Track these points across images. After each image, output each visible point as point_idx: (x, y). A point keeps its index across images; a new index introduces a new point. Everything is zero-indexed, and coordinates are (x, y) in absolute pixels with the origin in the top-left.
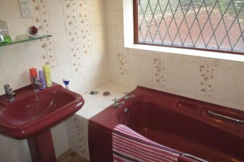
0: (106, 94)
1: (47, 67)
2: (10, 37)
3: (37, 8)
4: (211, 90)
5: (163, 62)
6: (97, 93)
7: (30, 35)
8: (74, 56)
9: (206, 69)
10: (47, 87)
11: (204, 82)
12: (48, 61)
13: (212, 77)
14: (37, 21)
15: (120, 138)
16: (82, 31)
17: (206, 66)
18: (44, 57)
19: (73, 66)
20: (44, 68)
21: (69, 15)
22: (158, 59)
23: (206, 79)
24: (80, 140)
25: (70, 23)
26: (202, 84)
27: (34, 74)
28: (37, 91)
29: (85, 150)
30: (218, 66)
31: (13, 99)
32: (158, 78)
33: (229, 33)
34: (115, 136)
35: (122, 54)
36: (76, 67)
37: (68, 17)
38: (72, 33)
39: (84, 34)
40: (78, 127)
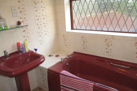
0: (57, 56)
1: (25, 42)
2: (7, 27)
3: (21, 12)
4: (111, 52)
5: (86, 38)
6: (52, 56)
7: (17, 25)
8: (40, 36)
9: (108, 41)
10: (26, 52)
11: (108, 48)
12: (26, 38)
13: (111, 45)
14: (21, 18)
15: (64, 77)
16: (44, 23)
17: (108, 39)
18: (24, 37)
19: (39, 41)
20: (24, 42)
21: (37, 15)
22: (84, 37)
23: (108, 46)
24: (44, 80)
25: (37, 20)
26: (107, 49)
27: (19, 45)
28: (20, 54)
29: (46, 86)
30: (114, 39)
31: (8, 58)
32: (84, 47)
33: (119, 22)
34: (61, 76)
35: (65, 35)
36: (41, 42)
37: (36, 16)
38: (38, 24)
39: (45, 25)
40: (42, 74)
